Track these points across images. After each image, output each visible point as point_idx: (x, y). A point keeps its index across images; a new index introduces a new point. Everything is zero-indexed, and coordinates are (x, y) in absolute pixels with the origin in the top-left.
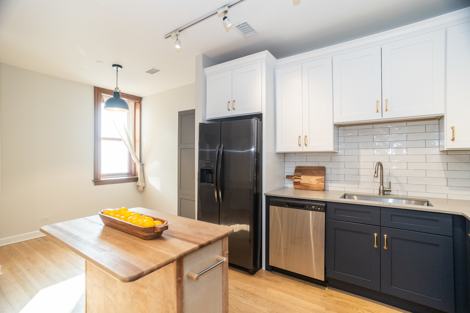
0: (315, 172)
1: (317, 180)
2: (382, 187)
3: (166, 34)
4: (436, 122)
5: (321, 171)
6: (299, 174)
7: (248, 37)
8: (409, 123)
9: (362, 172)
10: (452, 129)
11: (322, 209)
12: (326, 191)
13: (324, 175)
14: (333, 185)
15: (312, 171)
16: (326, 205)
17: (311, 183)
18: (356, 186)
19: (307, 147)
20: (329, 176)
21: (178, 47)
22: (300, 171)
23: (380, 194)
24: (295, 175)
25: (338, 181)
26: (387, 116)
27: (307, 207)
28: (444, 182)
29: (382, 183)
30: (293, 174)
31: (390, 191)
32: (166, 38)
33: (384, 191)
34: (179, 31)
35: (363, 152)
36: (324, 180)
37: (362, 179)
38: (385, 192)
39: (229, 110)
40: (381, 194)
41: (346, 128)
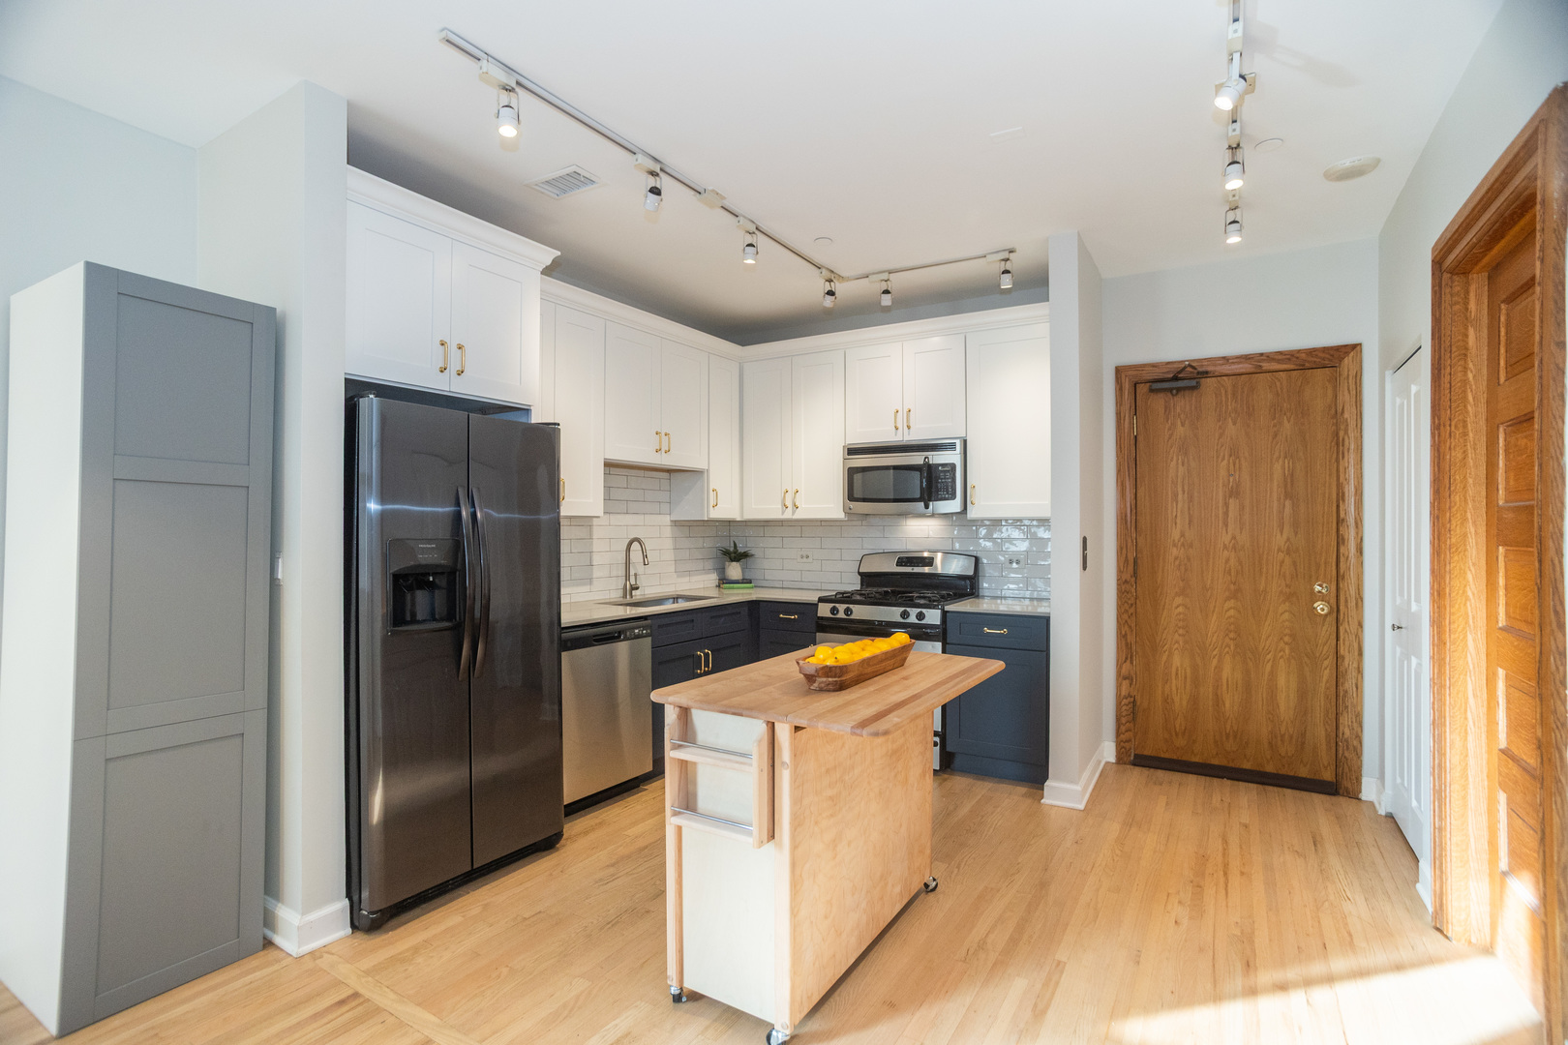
2: (627, 582)
4: (666, 475)
9: (597, 559)
10: (713, 493)
11: (649, 631)
16: (650, 623)
18: (587, 588)
27: (628, 634)
29: (627, 577)
31: (638, 588)
33: (632, 589)
38: (632, 592)
39: (441, 369)
40: (628, 597)
41: (614, 471)
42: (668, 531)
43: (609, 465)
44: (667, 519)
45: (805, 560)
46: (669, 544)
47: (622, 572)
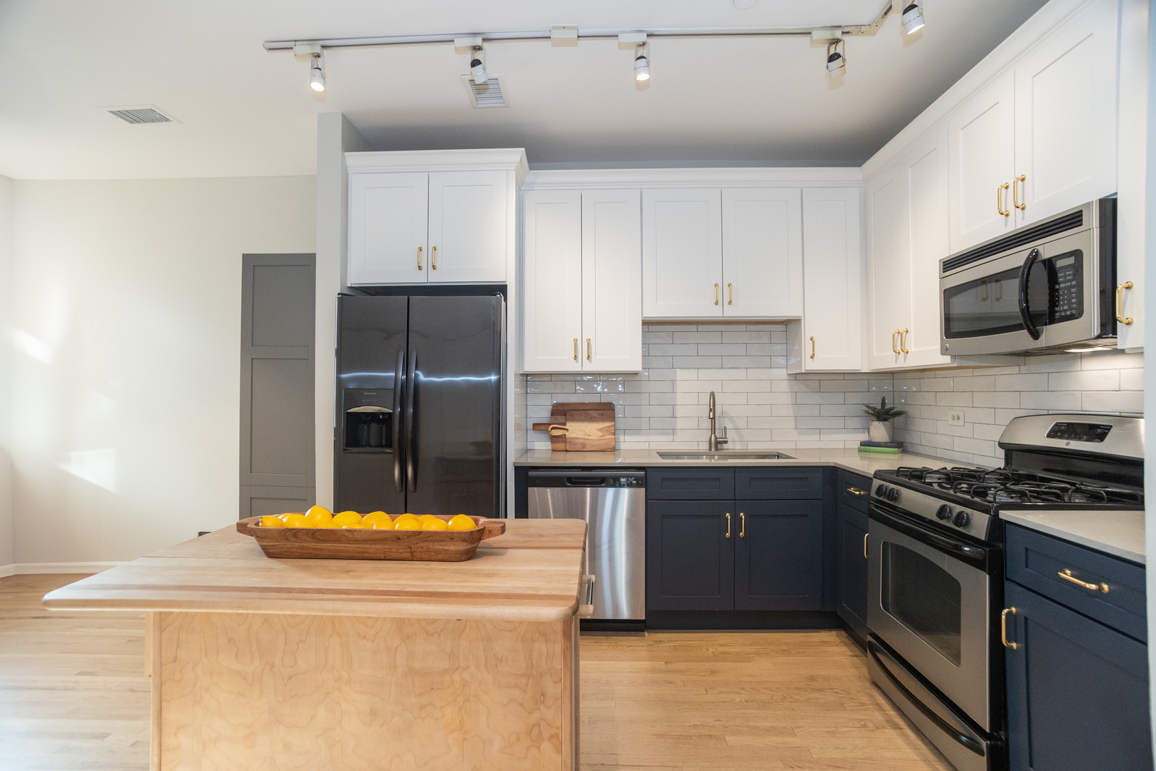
0: (594, 414)
1: (600, 430)
2: (713, 436)
3: (270, 40)
4: (782, 327)
5: (605, 411)
6: (561, 419)
7: (481, 108)
8: (750, 327)
9: (680, 412)
10: (811, 342)
11: (640, 482)
12: (616, 452)
13: (613, 418)
14: (628, 438)
15: (588, 412)
16: (646, 474)
17: (589, 438)
18: (670, 438)
19: (591, 362)
20: (621, 421)
21: (317, 86)
22: (563, 412)
23: (710, 449)
24: (552, 422)
25: (637, 431)
26: (731, 312)
27: (611, 481)
28: (792, 425)
29: (713, 430)
30: (547, 421)
31: (726, 442)
32: (270, 49)
33: (717, 443)
34: (323, 47)
35: (680, 374)
36: (613, 428)
37: (680, 424)
38: (717, 445)
39: (420, 268)
40: (713, 449)
41: (652, 328)
42: (785, 386)
43: (646, 323)
44: (783, 373)
45: (956, 422)
46: (786, 399)
47: (707, 424)
